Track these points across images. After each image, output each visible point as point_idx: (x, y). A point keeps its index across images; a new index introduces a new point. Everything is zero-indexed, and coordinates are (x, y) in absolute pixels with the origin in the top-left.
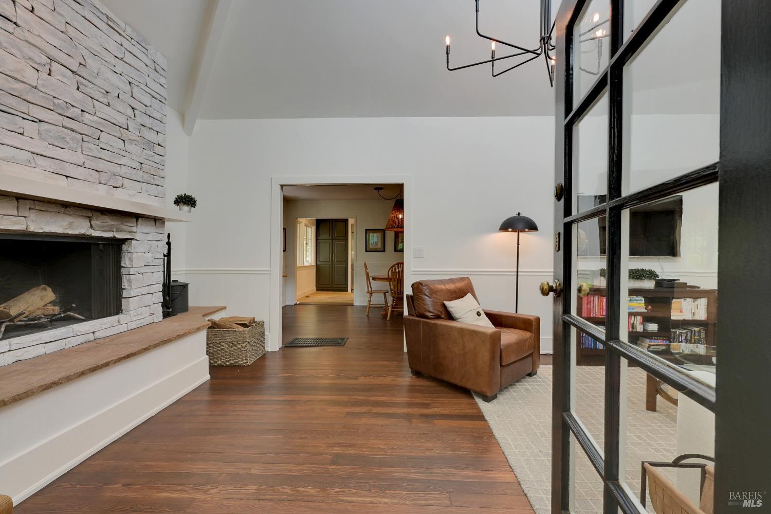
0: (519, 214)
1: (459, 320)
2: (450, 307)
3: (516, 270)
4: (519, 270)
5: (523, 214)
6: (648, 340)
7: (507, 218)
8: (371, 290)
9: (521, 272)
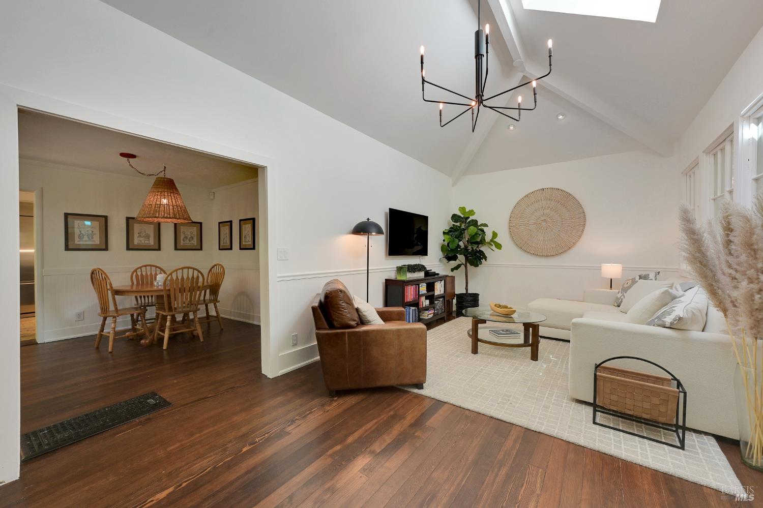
0: (368, 219)
1: (373, 323)
2: (364, 311)
3: (366, 269)
4: (369, 268)
5: (372, 220)
6: (427, 311)
7: (357, 223)
8: (116, 308)
9: (370, 270)
